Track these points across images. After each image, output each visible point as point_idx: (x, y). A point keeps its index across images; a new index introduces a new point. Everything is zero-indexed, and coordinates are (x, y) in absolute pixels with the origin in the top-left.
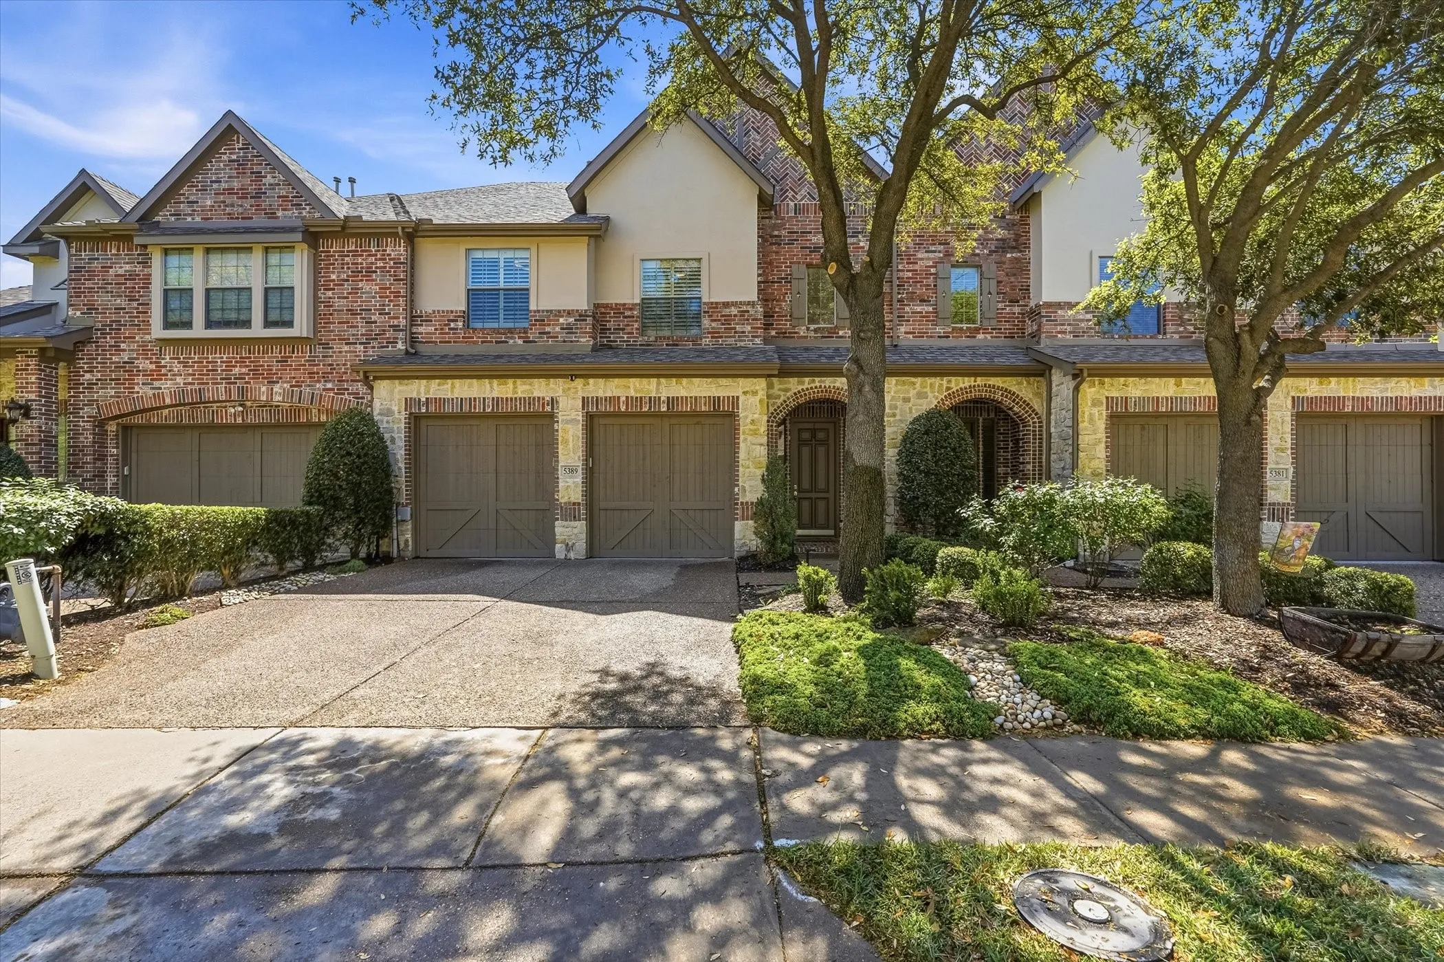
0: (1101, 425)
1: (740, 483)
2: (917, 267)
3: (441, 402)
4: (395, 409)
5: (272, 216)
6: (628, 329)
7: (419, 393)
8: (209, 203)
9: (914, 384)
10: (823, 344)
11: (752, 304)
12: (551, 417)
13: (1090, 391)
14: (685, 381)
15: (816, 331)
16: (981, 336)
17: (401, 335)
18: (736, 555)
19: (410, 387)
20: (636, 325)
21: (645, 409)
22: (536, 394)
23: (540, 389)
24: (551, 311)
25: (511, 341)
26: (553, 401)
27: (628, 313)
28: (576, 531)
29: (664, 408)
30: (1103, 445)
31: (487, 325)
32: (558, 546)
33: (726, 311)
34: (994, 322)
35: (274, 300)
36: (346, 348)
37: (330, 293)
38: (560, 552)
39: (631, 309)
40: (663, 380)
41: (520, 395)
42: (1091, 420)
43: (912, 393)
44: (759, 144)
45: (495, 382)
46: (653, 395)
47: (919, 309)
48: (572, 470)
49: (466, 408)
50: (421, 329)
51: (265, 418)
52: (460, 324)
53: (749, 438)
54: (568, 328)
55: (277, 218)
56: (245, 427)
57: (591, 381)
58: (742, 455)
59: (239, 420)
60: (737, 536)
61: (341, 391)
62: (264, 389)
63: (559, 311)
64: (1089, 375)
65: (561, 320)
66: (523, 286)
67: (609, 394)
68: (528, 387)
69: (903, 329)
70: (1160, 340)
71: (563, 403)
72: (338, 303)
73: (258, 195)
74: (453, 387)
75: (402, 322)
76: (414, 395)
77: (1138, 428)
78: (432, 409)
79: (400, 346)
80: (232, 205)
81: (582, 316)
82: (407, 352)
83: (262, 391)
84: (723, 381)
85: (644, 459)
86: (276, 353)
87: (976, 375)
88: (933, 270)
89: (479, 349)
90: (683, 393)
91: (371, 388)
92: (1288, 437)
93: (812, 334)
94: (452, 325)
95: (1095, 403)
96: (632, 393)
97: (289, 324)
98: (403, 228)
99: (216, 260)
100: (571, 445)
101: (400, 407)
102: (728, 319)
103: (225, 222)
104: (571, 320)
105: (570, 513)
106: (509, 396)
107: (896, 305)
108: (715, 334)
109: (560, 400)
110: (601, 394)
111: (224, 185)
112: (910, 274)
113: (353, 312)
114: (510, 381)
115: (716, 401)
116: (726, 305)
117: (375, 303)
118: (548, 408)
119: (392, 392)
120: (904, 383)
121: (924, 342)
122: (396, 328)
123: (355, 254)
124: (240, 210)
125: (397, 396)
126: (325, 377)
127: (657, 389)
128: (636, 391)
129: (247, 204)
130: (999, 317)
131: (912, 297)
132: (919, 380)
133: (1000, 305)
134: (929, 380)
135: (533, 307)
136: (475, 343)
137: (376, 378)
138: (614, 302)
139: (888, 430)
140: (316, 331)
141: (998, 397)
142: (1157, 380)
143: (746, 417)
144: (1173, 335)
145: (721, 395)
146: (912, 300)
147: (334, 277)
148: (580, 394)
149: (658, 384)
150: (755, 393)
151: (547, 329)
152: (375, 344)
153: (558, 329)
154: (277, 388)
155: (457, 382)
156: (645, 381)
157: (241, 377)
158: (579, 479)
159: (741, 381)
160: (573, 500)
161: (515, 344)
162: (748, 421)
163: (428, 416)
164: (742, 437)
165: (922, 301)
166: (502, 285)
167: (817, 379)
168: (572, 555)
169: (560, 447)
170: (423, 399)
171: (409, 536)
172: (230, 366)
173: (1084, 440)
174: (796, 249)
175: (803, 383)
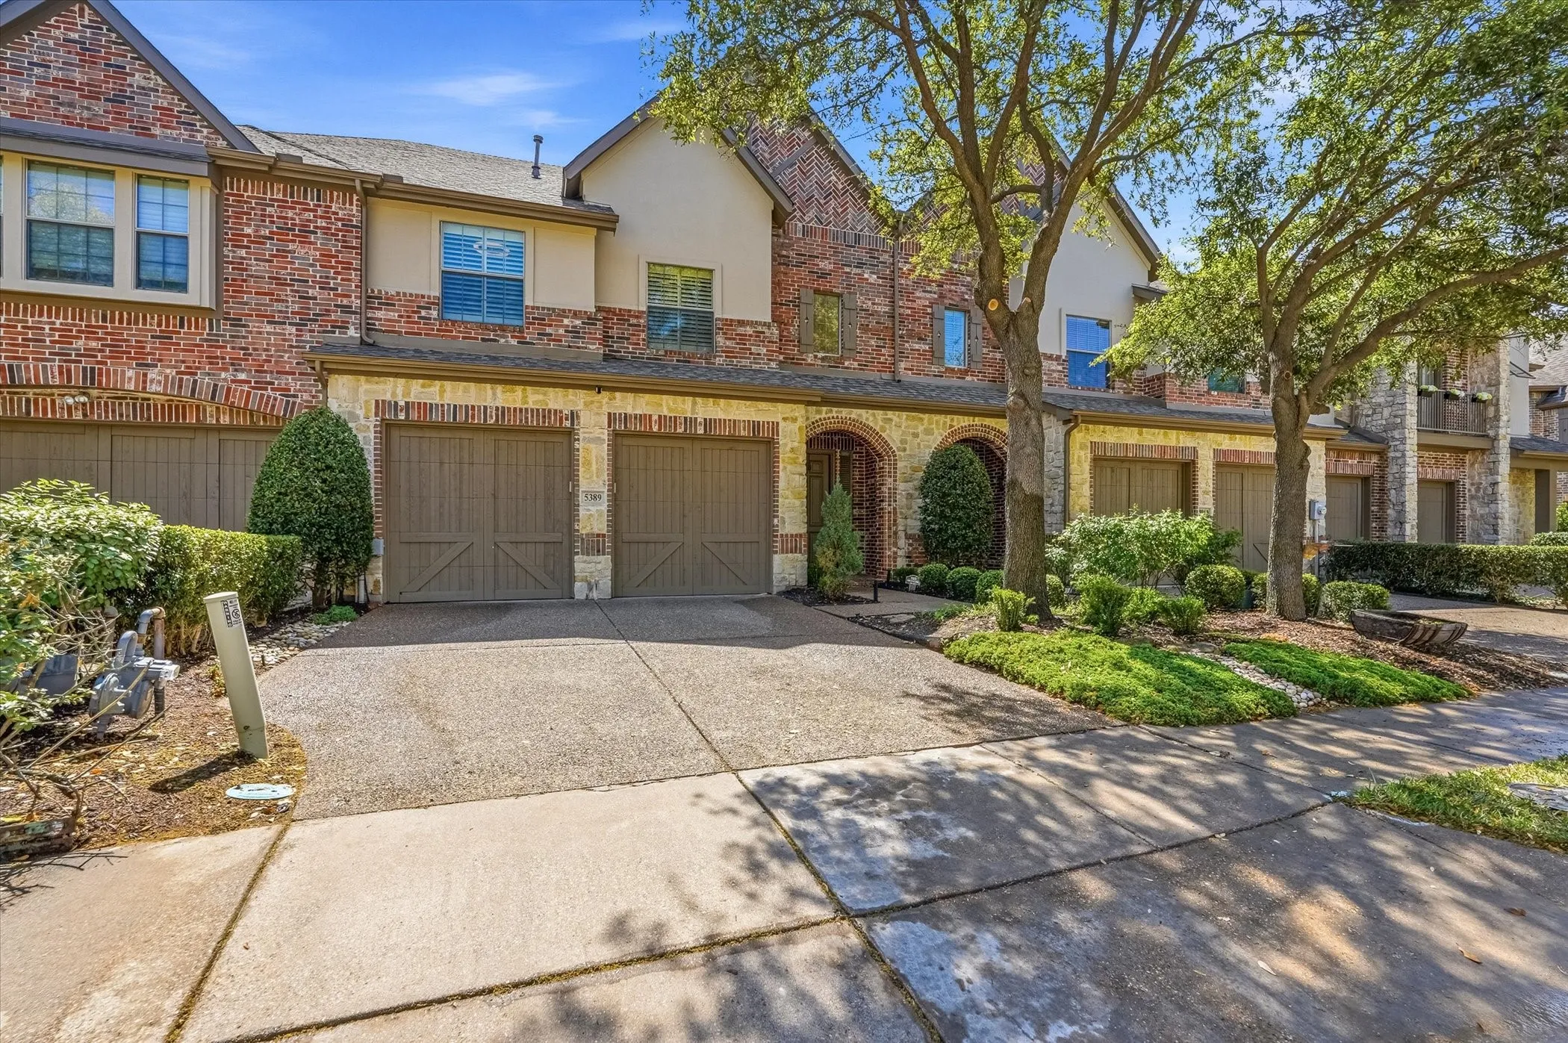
0: (1087, 466)
1: (780, 514)
2: (915, 305)
3: (426, 408)
4: (361, 413)
5: (145, 131)
6: (634, 339)
7: (394, 394)
8: (26, 93)
9: (922, 419)
10: (832, 373)
11: (768, 326)
12: (570, 434)
13: (1079, 437)
14: (722, 402)
15: (823, 359)
16: (969, 378)
17: (353, 318)
18: (775, 590)
19: (381, 387)
20: (643, 335)
21: (680, 430)
22: (552, 406)
23: (556, 400)
24: (554, 310)
25: (502, 341)
26: (573, 416)
27: (633, 321)
28: (599, 567)
29: (701, 431)
30: (1088, 485)
31: (467, 318)
32: (578, 585)
33: (741, 330)
34: (980, 366)
35: (152, 251)
36: (269, 328)
37: (243, 252)
38: (580, 590)
39: (637, 317)
40: (699, 400)
41: (531, 405)
42: (1079, 461)
43: (921, 429)
44: (766, 155)
45: (499, 388)
46: (689, 415)
47: (917, 346)
48: (595, 497)
49: (461, 417)
50: (379, 314)
51: (126, 413)
52: (434, 314)
53: (789, 467)
54: (574, 332)
55: (153, 136)
56: (86, 426)
57: (618, 395)
58: (782, 484)
59: (78, 416)
60: (776, 569)
61: (261, 385)
62: (130, 373)
63: (564, 311)
64: (1083, 422)
65: (566, 321)
66: (517, 276)
67: (638, 412)
68: (541, 397)
69: (903, 365)
70: (1109, 395)
71: (585, 418)
72: (255, 267)
73: (118, 99)
74: (442, 392)
75: (356, 303)
76: (388, 397)
77: (1109, 470)
78: (414, 415)
79: (352, 332)
80: (71, 105)
81: (590, 320)
82: (362, 342)
83: (129, 376)
84: (763, 405)
85: (673, 487)
86: (153, 324)
87: (974, 415)
88: (929, 310)
89: (461, 345)
90: (721, 416)
91: (325, 386)
92: (1211, 482)
93: (819, 362)
94: (423, 313)
95: (1082, 447)
96: (665, 412)
97: (182, 287)
98: (362, 182)
99: (43, 179)
100: (594, 467)
101: (368, 410)
102: (743, 338)
103: (57, 127)
104: (578, 322)
105: (594, 545)
106: (518, 406)
107: (898, 340)
108: (729, 353)
109: (581, 414)
110: (629, 411)
111: (54, 73)
112: (909, 312)
113: (281, 282)
114: (519, 389)
115: (756, 426)
116: (742, 323)
117: (315, 273)
118: (568, 424)
119: (356, 391)
120: (914, 419)
121: (922, 379)
122: (347, 309)
123: (283, 205)
124: (86, 114)
125: (362, 398)
126: (235, 364)
127: (693, 411)
128: (670, 410)
129: (99, 107)
130: (984, 361)
131: (911, 335)
132: (926, 416)
133: (985, 350)
134: (936, 417)
135: (528, 301)
136: (456, 338)
137: (331, 371)
138: (618, 306)
139: (900, 465)
140: (219, 302)
141: (991, 437)
142: (1126, 429)
143: (786, 445)
144: (1119, 391)
145: (761, 420)
146: (911, 336)
147: (248, 231)
148: (606, 410)
149: (694, 404)
150: (794, 420)
151: (549, 330)
152: (315, 327)
153: (561, 331)
154: (153, 374)
155: (448, 385)
156: (679, 399)
157: (89, 353)
158: (604, 506)
159: (780, 406)
160: (596, 531)
161: (508, 345)
162: (788, 449)
163: (408, 425)
164: (781, 465)
165: (920, 339)
166: (485, 271)
167: (835, 409)
168: (595, 595)
169: (581, 469)
170: (402, 403)
171: (379, 576)
172: (66, 336)
173: (1074, 479)
174: (804, 271)
175: (820, 412)
